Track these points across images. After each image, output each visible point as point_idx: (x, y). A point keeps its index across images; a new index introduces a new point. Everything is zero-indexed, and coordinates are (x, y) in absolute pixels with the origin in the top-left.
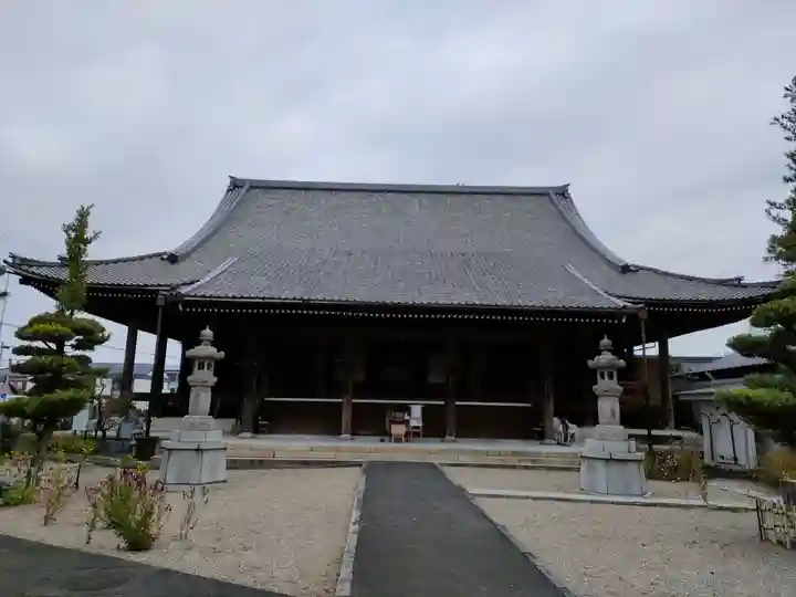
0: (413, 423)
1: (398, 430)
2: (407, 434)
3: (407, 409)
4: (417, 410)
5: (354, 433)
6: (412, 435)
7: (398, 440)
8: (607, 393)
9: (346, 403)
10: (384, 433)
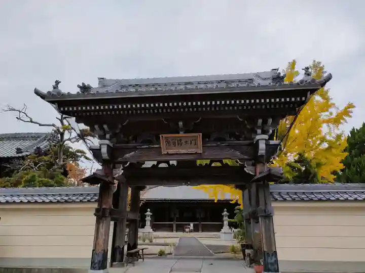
0: (191, 228)
1: (187, 230)
2: (189, 231)
3: (189, 225)
4: (192, 225)
5: (177, 231)
6: (191, 231)
7: (187, 233)
8: (226, 220)
9: (174, 224)
10: (184, 231)
